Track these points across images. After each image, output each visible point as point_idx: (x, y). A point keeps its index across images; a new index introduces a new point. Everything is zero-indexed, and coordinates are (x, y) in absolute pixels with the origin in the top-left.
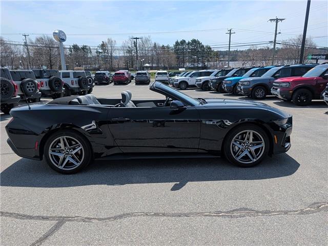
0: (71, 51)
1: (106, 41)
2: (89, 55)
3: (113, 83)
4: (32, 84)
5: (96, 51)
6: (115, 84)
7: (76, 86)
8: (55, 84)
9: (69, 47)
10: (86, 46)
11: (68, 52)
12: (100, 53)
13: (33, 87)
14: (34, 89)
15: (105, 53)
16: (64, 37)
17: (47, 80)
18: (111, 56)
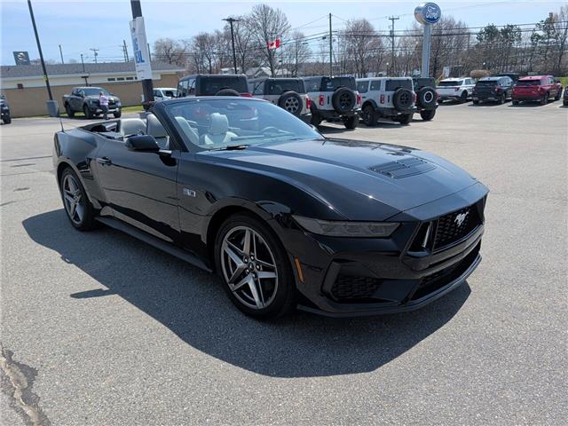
0: (481, 39)
1: (557, 12)
2: (515, 45)
3: (511, 103)
4: (294, 100)
5: (530, 34)
6: (516, 104)
7: (388, 105)
8: (341, 100)
9: (479, 30)
10: (512, 26)
11: (474, 40)
12: (539, 37)
13: (296, 104)
14: (297, 108)
15: (549, 37)
16: (435, 15)
17: (330, 94)
18: (563, 43)
